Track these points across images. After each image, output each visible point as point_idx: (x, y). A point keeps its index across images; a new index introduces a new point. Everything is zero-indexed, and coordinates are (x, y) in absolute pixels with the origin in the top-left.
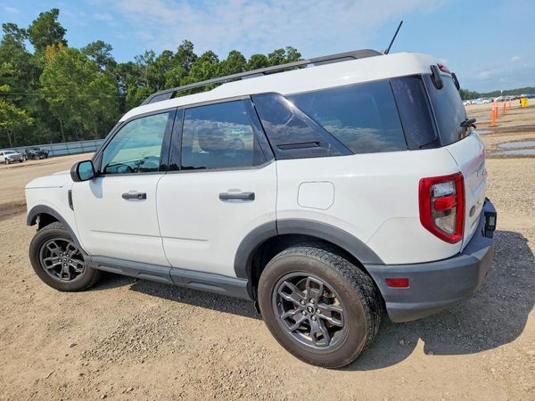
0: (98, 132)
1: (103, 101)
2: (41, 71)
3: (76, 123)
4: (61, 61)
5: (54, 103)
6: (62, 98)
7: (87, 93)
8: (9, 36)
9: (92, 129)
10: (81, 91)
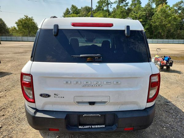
0: (166, 37)
1: (172, 25)
2: (154, 14)
3: (159, 33)
4: (162, 10)
5: (154, 25)
6: (157, 24)
7: (167, 21)
8: (149, 2)
9: (164, 35)
10: (165, 21)
